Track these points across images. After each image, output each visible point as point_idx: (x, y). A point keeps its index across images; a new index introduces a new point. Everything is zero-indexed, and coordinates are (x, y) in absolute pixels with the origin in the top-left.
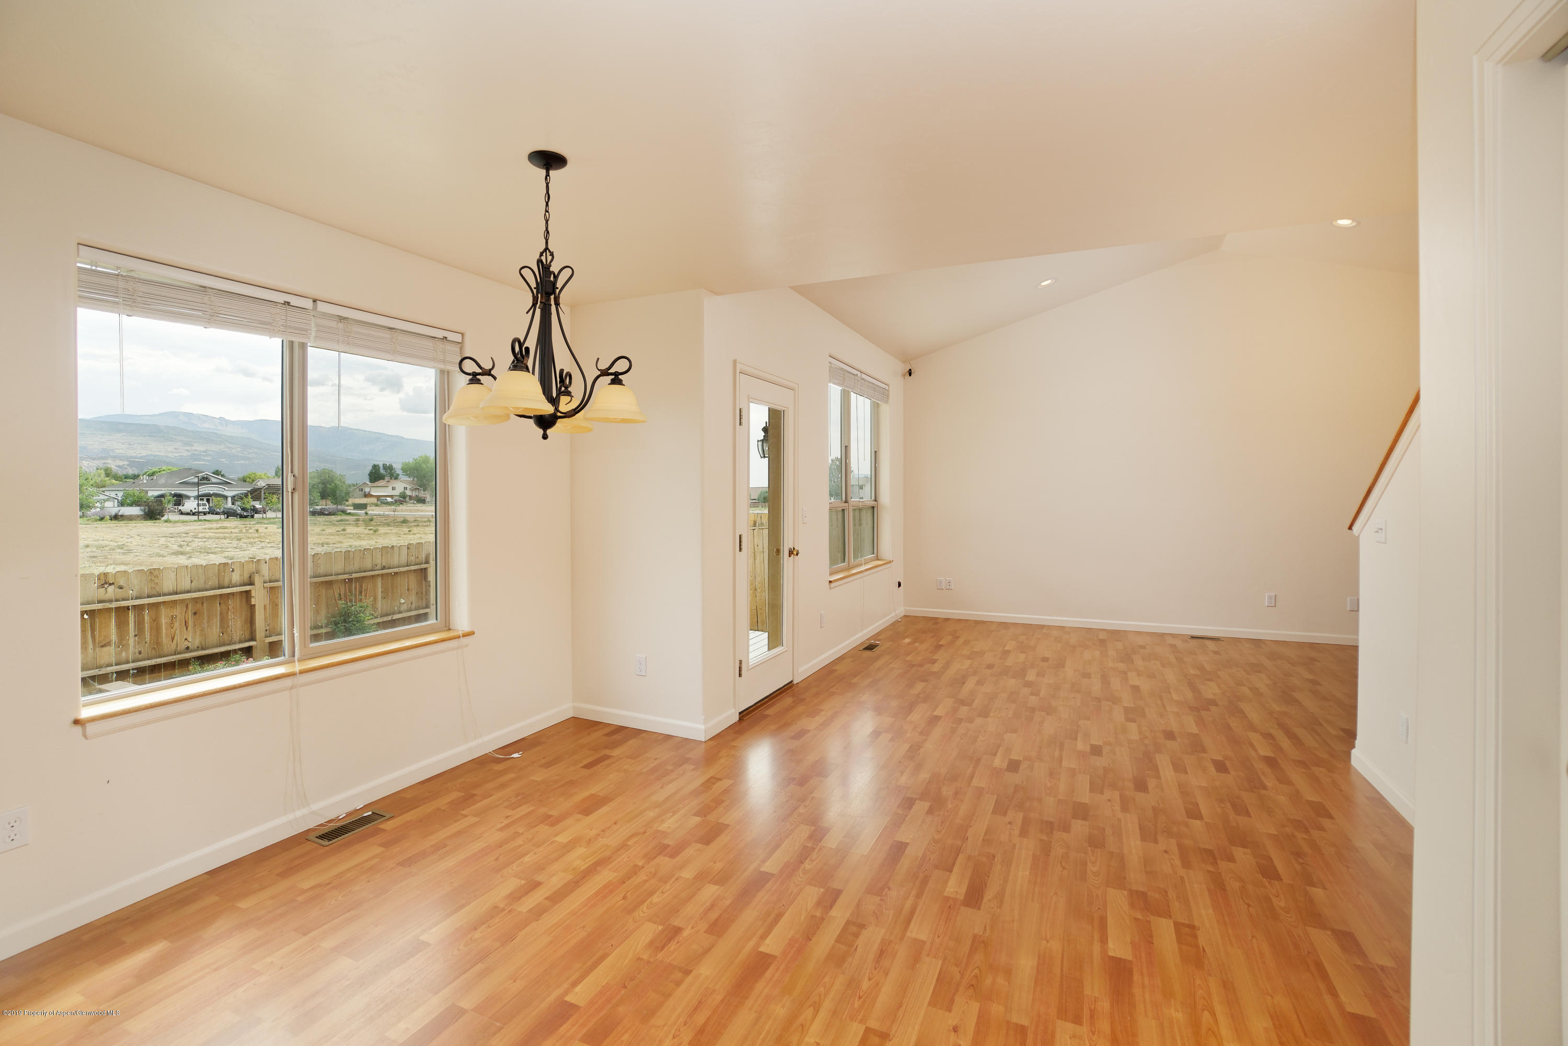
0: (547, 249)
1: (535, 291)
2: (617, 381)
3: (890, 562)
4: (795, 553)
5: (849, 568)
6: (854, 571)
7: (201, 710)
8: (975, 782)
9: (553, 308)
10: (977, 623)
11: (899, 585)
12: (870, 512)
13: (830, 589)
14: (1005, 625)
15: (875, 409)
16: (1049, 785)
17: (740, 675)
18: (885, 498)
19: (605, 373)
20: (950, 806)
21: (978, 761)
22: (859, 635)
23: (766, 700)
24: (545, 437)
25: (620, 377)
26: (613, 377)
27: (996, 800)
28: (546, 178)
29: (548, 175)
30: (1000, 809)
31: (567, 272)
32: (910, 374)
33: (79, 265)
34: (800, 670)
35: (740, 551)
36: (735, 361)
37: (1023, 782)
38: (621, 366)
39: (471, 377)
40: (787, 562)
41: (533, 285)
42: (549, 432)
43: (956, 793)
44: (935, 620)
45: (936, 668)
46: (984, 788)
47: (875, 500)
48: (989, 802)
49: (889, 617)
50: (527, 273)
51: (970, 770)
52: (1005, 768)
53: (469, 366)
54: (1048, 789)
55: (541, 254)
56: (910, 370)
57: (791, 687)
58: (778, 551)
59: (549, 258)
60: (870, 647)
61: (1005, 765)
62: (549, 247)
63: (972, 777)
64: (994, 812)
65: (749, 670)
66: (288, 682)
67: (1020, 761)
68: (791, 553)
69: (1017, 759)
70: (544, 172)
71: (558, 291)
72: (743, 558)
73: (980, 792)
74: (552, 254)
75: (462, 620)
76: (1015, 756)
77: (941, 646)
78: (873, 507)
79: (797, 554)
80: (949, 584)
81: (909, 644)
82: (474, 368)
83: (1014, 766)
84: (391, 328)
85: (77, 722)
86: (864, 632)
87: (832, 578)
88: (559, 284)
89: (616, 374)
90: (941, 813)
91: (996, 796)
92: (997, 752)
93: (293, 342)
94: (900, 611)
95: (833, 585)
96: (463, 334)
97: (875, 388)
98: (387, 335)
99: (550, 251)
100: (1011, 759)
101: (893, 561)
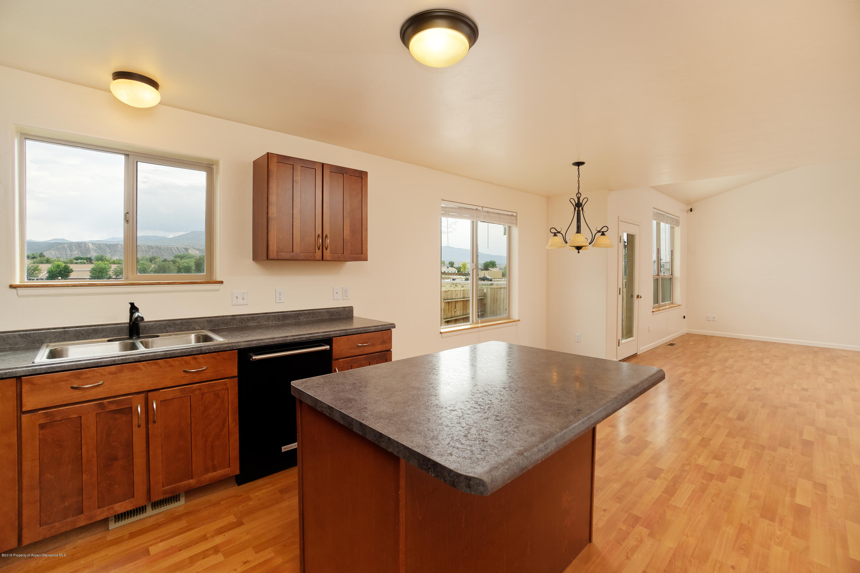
0: (579, 192)
1: (575, 206)
2: (603, 234)
3: (680, 305)
4: (640, 297)
5: (659, 307)
6: (661, 309)
7: (459, 335)
9: (581, 211)
10: (731, 339)
11: (684, 317)
12: (669, 281)
13: (653, 315)
14: (750, 341)
15: (672, 228)
17: (619, 346)
18: (677, 273)
19: (599, 232)
22: (665, 338)
23: (627, 359)
24: (579, 252)
25: (604, 233)
26: (602, 233)
28: (578, 170)
29: (578, 168)
31: (586, 200)
32: (691, 211)
33: (442, 206)
34: (640, 349)
35: (620, 294)
36: (618, 217)
38: (604, 229)
39: (554, 234)
40: (636, 301)
41: (574, 204)
42: (580, 251)
44: (706, 336)
45: (710, 354)
47: (672, 275)
49: (678, 333)
50: (572, 201)
53: (554, 231)
55: (577, 194)
56: (691, 209)
57: (636, 356)
58: (632, 296)
59: (580, 196)
60: (672, 345)
62: (579, 191)
65: (621, 344)
66: (477, 329)
68: (638, 297)
70: (577, 167)
71: (583, 206)
72: (620, 297)
74: (580, 194)
75: (515, 315)
77: (711, 347)
78: (671, 278)
79: (641, 297)
80: (714, 318)
81: (692, 344)
82: (555, 231)
84: (498, 213)
85: (441, 333)
86: (668, 337)
87: (654, 310)
88: (583, 204)
89: (603, 232)
93: (473, 221)
94: (685, 330)
95: (654, 313)
96: (517, 213)
97: (673, 220)
98: (497, 216)
99: (580, 193)
101: (681, 305)
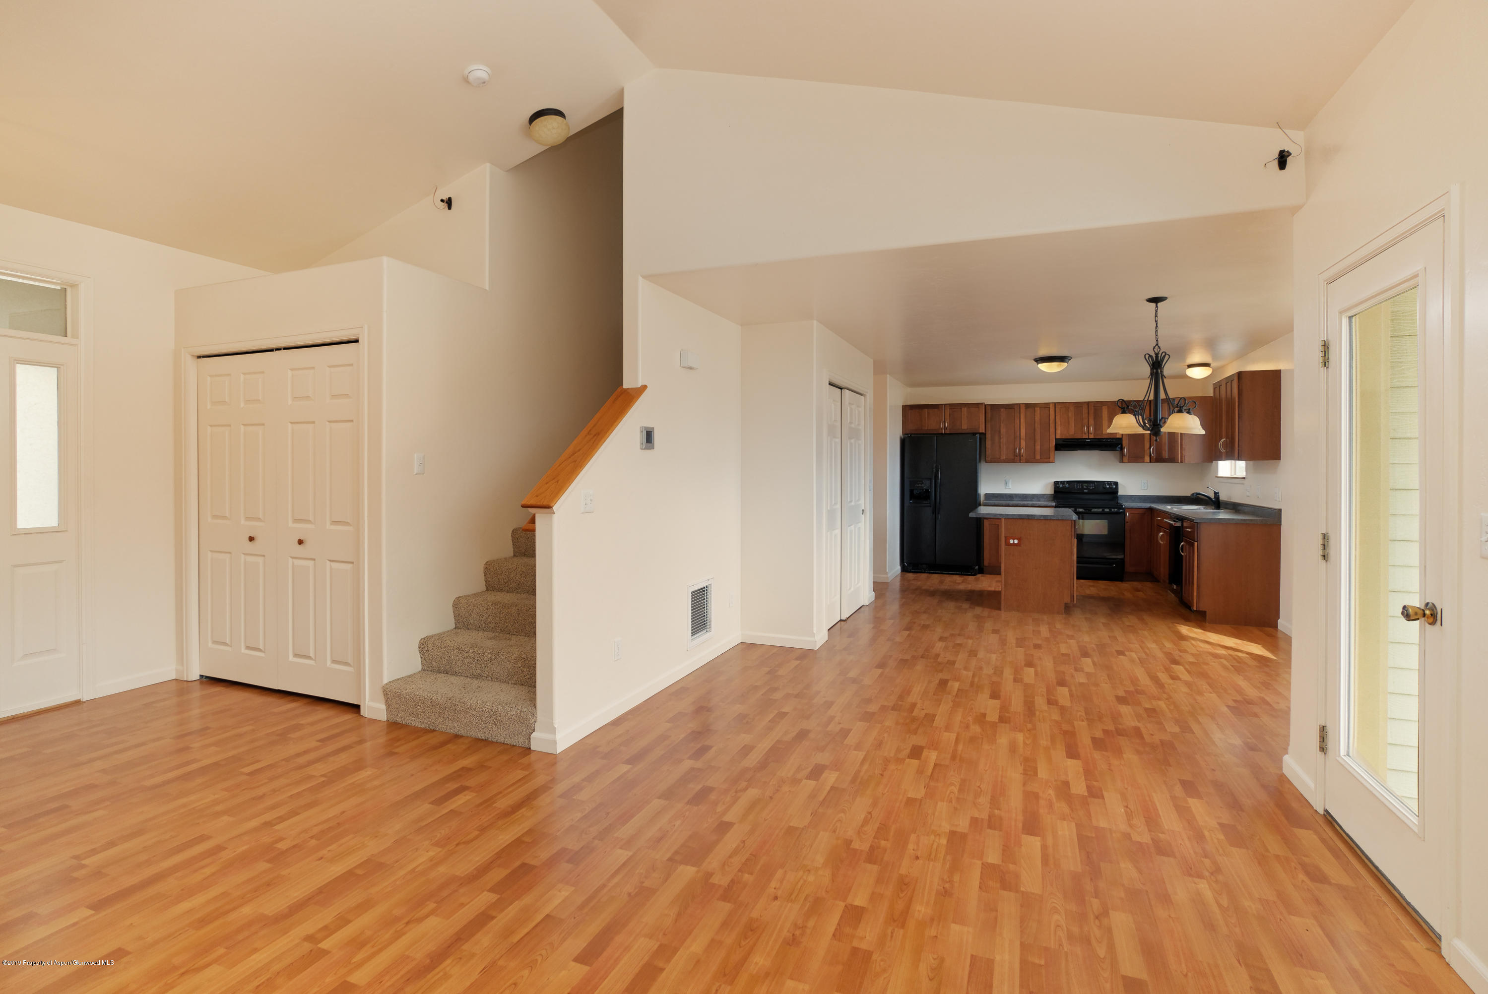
8: (953, 736)
16: (886, 735)
20: (970, 718)
21: (953, 758)
27: (933, 722)
30: (930, 718)
37: (909, 737)
43: (967, 727)
46: (945, 731)
48: (939, 721)
51: (960, 747)
52: (925, 750)
54: (888, 731)
61: (925, 753)
63: (957, 740)
64: (934, 716)
67: (909, 757)
69: (911, 760)
73: (948, 728)
76: (915, 762)
83: (916, 753)
90: (974, 714)
91: (934, 725)
92: (934, 768)
100: (918, 760)
